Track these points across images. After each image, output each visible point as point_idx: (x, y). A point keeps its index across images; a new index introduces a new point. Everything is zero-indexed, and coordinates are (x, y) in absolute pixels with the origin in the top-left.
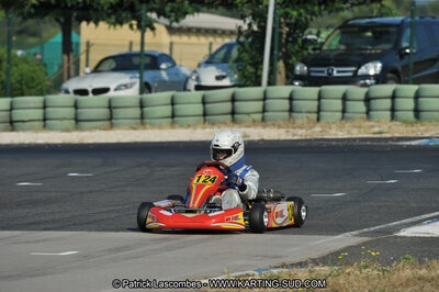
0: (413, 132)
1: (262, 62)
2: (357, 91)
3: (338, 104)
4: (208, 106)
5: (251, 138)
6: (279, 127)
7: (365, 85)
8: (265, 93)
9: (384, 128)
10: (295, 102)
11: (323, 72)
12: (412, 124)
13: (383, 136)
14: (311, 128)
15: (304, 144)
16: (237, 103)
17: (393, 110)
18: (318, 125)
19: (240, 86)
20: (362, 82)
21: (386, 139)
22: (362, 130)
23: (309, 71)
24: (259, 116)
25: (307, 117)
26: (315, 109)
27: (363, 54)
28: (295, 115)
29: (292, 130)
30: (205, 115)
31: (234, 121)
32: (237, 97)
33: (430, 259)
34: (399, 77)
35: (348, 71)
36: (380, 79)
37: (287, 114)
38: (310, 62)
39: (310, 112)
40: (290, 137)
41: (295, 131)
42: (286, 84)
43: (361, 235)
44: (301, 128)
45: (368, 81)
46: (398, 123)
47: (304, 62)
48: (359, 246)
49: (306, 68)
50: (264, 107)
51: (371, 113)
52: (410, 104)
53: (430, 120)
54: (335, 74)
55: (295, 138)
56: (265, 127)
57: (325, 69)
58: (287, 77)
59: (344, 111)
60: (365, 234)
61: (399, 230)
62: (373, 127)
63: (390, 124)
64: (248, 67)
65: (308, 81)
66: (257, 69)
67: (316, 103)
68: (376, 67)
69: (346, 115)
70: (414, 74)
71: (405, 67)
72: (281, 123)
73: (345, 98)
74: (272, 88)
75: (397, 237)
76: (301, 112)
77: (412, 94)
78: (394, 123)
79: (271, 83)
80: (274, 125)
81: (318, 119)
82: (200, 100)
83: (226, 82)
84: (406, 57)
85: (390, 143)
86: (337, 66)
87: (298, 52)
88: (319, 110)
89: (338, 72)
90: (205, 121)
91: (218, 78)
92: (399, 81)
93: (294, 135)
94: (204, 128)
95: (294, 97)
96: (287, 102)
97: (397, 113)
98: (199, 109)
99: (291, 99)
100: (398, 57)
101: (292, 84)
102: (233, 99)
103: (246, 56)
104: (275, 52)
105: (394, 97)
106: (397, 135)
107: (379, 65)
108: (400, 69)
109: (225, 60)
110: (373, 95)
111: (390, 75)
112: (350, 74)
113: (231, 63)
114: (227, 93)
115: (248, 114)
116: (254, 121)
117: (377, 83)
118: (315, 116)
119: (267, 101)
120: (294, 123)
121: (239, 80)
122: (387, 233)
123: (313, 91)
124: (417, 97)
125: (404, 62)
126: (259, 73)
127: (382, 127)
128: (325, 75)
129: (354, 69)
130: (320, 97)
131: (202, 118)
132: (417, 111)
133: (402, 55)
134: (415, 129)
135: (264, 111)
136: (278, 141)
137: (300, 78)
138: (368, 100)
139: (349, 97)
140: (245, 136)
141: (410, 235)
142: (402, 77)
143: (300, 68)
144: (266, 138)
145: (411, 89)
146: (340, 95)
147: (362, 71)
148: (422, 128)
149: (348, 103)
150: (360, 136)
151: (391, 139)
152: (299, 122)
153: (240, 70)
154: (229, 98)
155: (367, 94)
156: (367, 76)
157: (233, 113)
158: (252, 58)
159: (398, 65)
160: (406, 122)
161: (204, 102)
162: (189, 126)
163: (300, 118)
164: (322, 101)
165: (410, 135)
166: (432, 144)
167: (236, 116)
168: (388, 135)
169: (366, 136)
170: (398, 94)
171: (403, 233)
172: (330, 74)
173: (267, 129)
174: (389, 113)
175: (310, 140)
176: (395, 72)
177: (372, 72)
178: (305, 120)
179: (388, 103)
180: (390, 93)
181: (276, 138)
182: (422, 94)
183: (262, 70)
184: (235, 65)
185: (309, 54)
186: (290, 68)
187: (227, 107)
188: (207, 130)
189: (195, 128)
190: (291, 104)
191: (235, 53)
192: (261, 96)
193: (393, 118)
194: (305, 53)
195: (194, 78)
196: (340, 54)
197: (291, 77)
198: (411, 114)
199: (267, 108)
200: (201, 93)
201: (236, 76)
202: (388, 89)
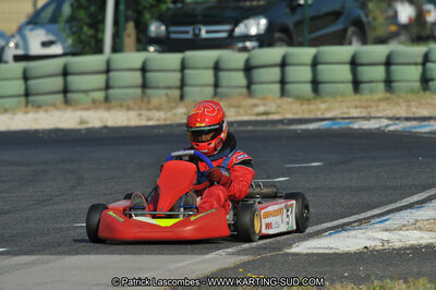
0: (311, 111)
1: (103, 21)
2: (234, 58)
3: (208, 76)
4: (31, 82)
5: (90, 125)
6: (129, 108)
7: (245, 49)
8: (108, 62)
9: (272, 107)
10: (149, 75)
11: (187, 32)
12: (308, 100)
13: (271, 117)
14: (172, 108)
15: (162, 131)
16: (70, 78)
17: (283, 82)
18: (182, 104)
19: (74, 54)
20: (240, 45)
21: (274, 122)
22: (241, 110)
23: (168, 32)
24: (100, 95)
25: (167, 95)
26: (178, 83)
27: (241, 8)
28: (149, 91)
29: (145, 113)
30: (27, 94)
31: (67, 102)
32: (70, 70)
33: (332, 282)
34: (291, 38)
35: (221, 31)
36: (264, 40)
37: (139, 91)
38: (169, 20)
39: (169, 88)
40: (143, 123)
41: (150, 114)
42: (138, 50)
43: (238, 253)
44: (158, 109)
45: (248, 44)
46: (290, 100)
47: (161, 19)
48: (236, 267)
49: (163, 28)
50: (107, 81)
51: (254, 87)
52: (306, 73)
53: (333, 95)
54: (204, 34)
55: (150, 123)
56: (109, 109)
57: (190, 29)
58: (139, 41)
59: (216, 85)
60: (244, 252)
61: (290, 245)
62: (255, 106)
63: (279, 101)
64: (85, 29)
65: (167, 45)
66: (97, 30)
67: (177, 76)
68: (258, 24)
69: (219, 90)
70: (311, 32)
71: (298, 24)
72: (131, 103)
73: (217, 68)
74: (117, 56)
75: (287, 255)
76: (157, 88)
77: (309, 60)
78: (285, 99)
79: (116, 49)
80: (121, 106)
81: (182, 97)
82: (20, 74)
83: (57, 49)
84: (299, 10)
85: (280, 127)
86: (206, 23)
87: (152, 6)
88: (183, 85)
89: (207, 32)
90: (27, 103)
91: (45, 44)
92: (291, 43)
93: (149, 119)
94: (27, 112)
95: (148, 68)
96: (138, 75)
97: (288, 87)
98: (19, 86)
99: (144, 70)
100: (288, 10)
101: (145, 50)
102: (65, 73)
103: (82, 14)
104: (122, 7)
105: (283, 64)
106: (289, 116)
107: (263, 22)
108: (291, 26)
109: (54, 20)
110: (255, 62)
111: (277, 35)
112: (224, 35)
113: (61, 24)
114: (57, 64)
115: (86, 92)
116: (94, 101)
117: (261, 45)
118: (177, 93)
119: (112, 74)
120: (149, 102)
121: (73, 46)
122: (274, 249)
123: (174, 59)
124: (315, 63)
125: (297, 17)
126: (100, 36)
127: (268, 106)
128: (190, 36)
129: (227, 27)
130: (183, 67)
131: (23, 99)
132: (315, 83)
133: (295, 8)
134: (312, 107)
135: (108, 87)
136: (127, 128)
137: (156, 41)
138: (248, 69)
139: (223, 65)
140: (82, 122)
141: (305, 251)
142: (294, 37)
143: (156, 28)
144: (110, 123)
145: (307, 53)
146: (212, 64)
147: (240, 30)
148: (323, 106)
149: (222, 74)
150: (239, 118)
151: (281, 122)
152: (155, 101)
153: (74, 33)
154: (60, 70)
155: (247, 62)
156: (247, 37)
157: (65, 91)
158: (91, 16)
159: (289, 21)
160: (300, 99)
161: (26, 78)
162: (6, 111)
163: (157, 96)
164: (187, 72)
165: (306, 116)
166: (336, 127)
167: (69, 95)
168: (277, 117)
169: (246, 118)
170: (290, 60)
171: (296, 249)
172: (197, 35)
173: (112, 112)
174: (277, 87)
175: (170, 126)
176: (285, 30)
177: (253, 31)
178: (164, 99)
179: (275, 73)
180: (278, 60)
181: (125, 124)
182: (322, 59)
183: (103, 31)
184: (68, 26)
185: (168, 9)
186: (141, 28)
187: (58, 83)
188: (31, 115)
189: (14, 114)
190: (144, 77)
191: (66, 10)
192: (103, 67)
193: (283, 93)
194: (164, 7)
195: (12, 44)
196: (210, 8)
197: (143, 41)
198: (308, 88)
199: (112, 83)
200: (22, 65)
201: (70, 41)
202: (275, 53)
